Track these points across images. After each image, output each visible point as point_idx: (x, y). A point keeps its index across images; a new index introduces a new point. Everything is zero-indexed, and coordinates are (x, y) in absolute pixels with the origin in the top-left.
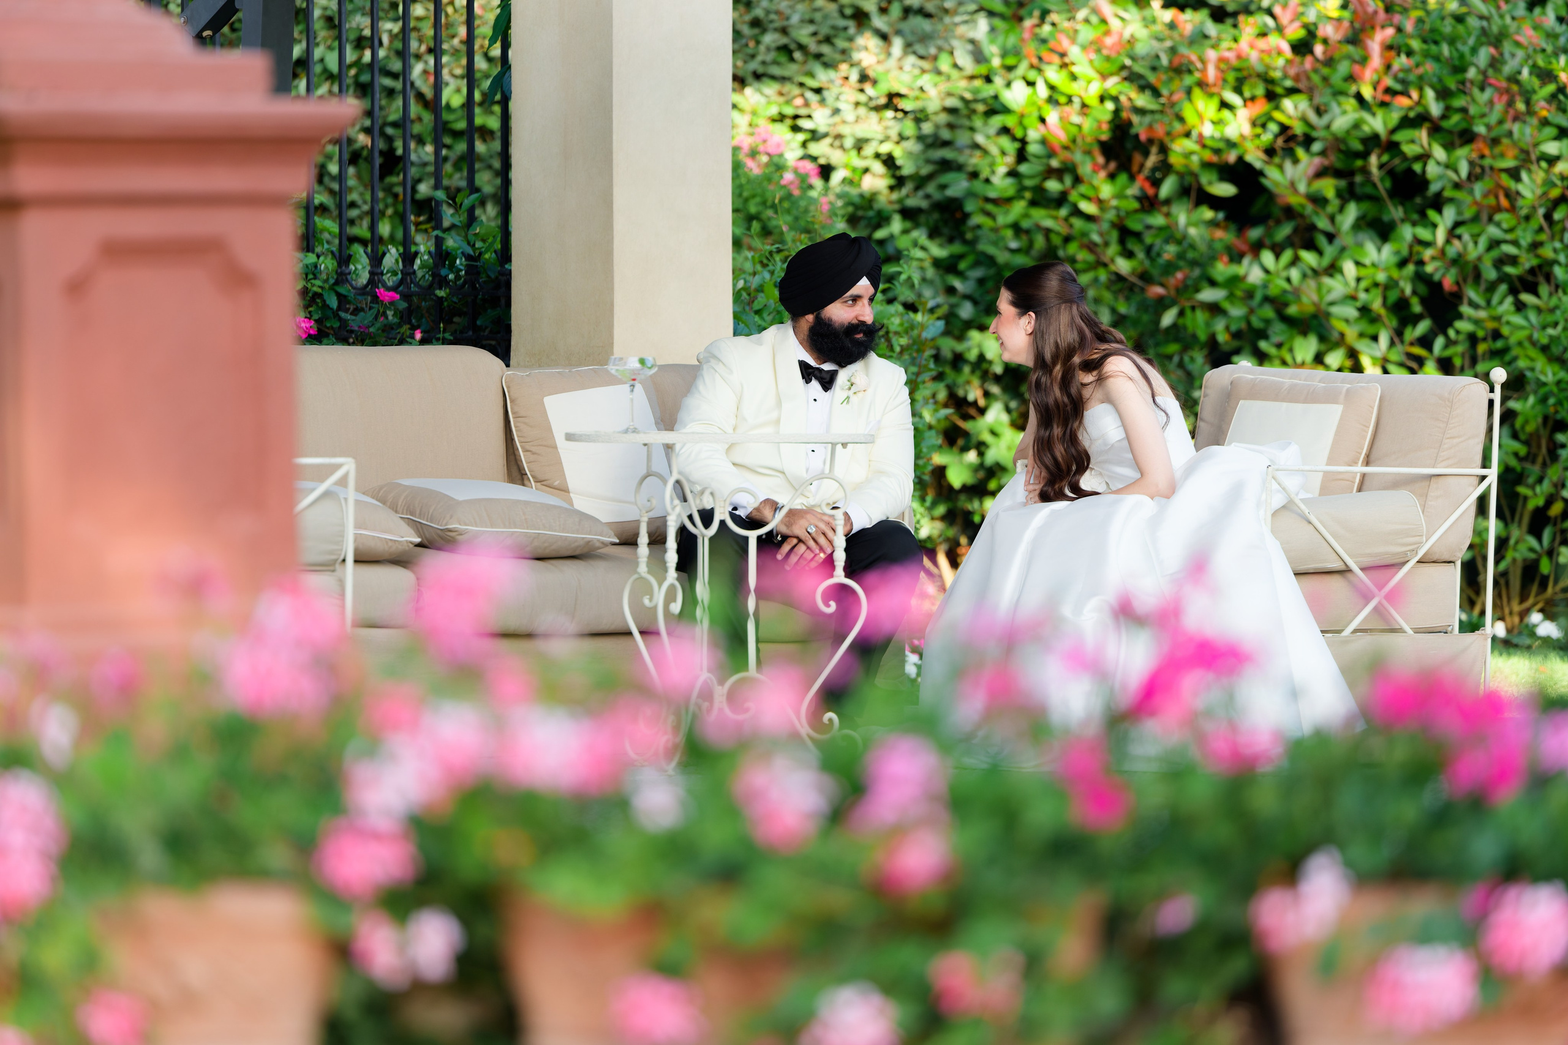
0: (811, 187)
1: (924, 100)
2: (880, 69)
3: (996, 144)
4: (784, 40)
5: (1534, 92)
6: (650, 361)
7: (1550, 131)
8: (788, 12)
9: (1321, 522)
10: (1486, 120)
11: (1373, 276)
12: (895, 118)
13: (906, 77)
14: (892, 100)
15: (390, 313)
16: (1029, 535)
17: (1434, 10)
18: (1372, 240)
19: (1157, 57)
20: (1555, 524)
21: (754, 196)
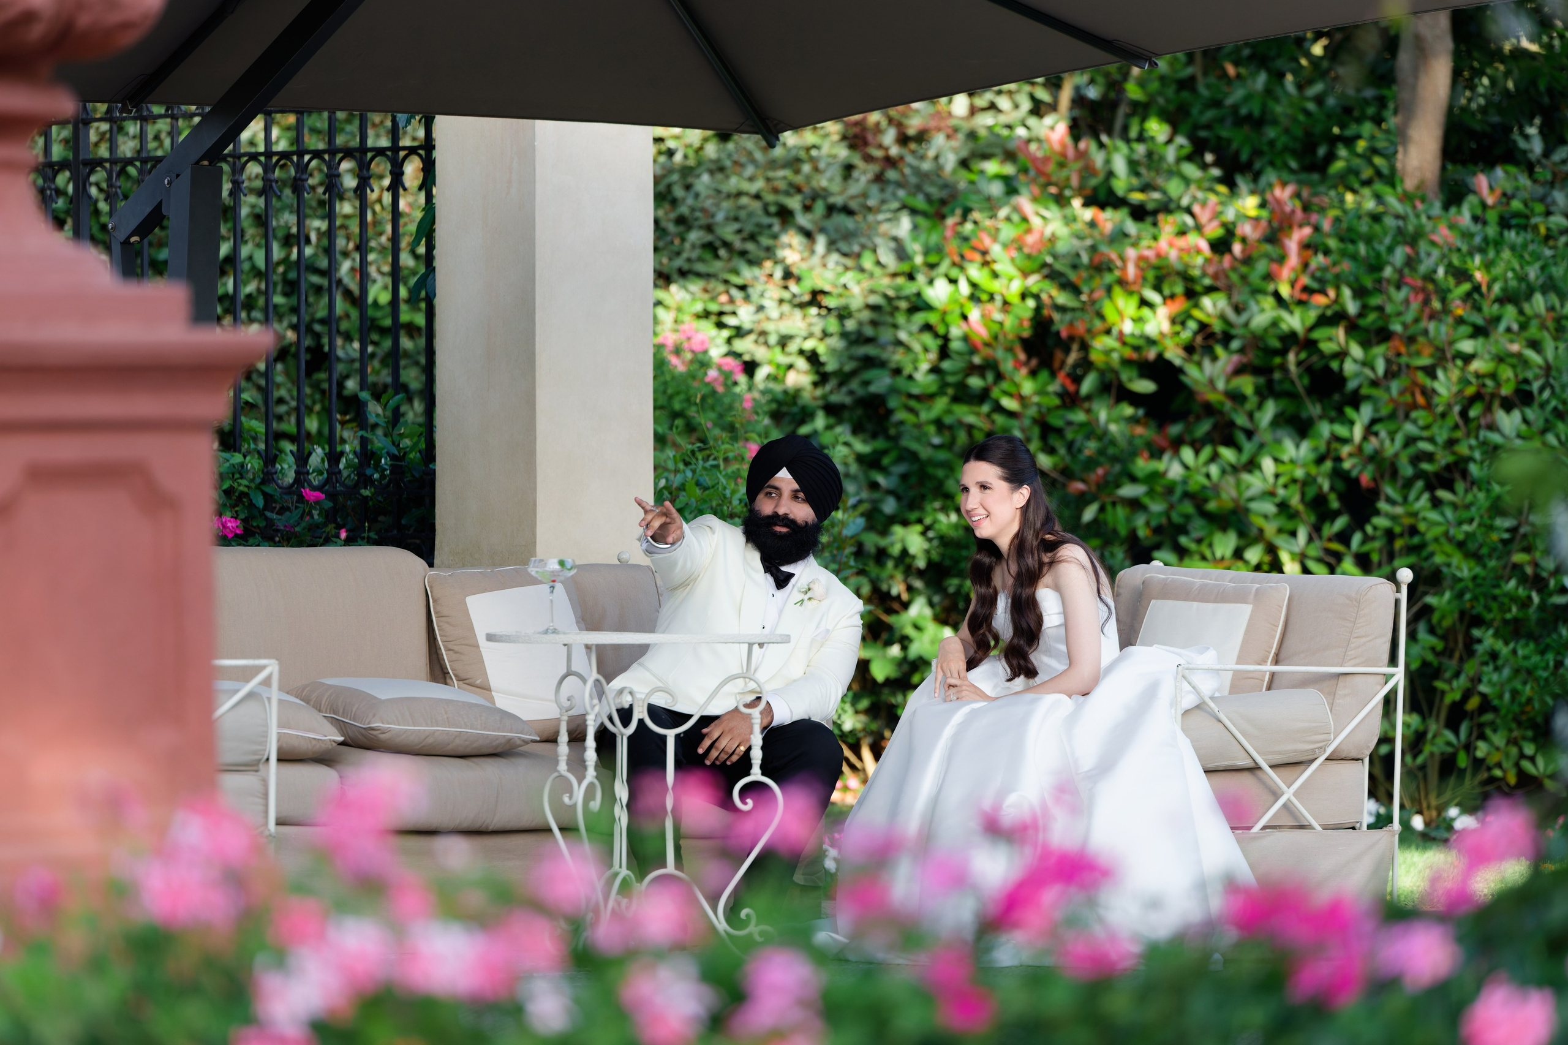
0: (736, 383)
1: (847, 297)
2: (804, 266)
3: (918, 340)
4: (709, 238)
5: (1449, 291)
6: (569, 563)
7: (1465, 330)
8: (714, 209)
9: (1230, 720)
10: (1402, 318)
11: (1292, 472)
12: (819, 314)
13: (829, 275)
14: (816, 297)
15: (315, 513)
16: (948, 731)
17: (1351, 210)
18: (1290, 436)
19: (1078, 255)
20: (1472, 719)
21: (678, 393)
